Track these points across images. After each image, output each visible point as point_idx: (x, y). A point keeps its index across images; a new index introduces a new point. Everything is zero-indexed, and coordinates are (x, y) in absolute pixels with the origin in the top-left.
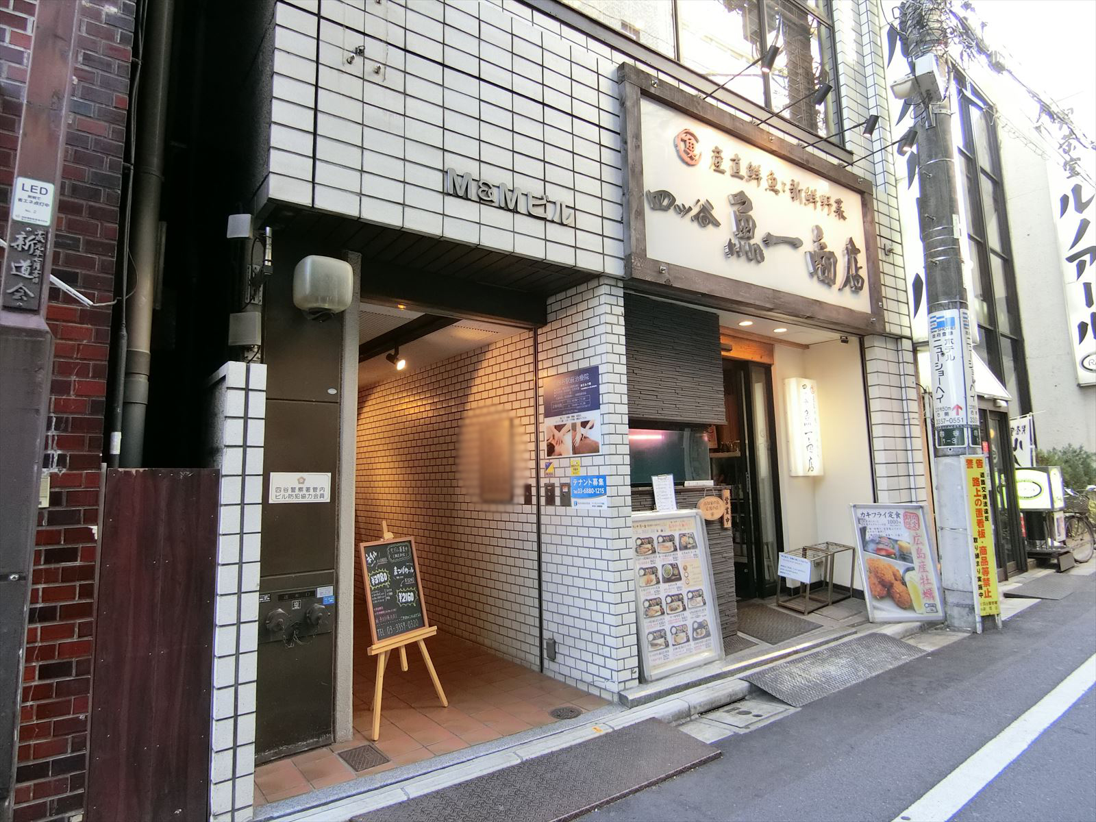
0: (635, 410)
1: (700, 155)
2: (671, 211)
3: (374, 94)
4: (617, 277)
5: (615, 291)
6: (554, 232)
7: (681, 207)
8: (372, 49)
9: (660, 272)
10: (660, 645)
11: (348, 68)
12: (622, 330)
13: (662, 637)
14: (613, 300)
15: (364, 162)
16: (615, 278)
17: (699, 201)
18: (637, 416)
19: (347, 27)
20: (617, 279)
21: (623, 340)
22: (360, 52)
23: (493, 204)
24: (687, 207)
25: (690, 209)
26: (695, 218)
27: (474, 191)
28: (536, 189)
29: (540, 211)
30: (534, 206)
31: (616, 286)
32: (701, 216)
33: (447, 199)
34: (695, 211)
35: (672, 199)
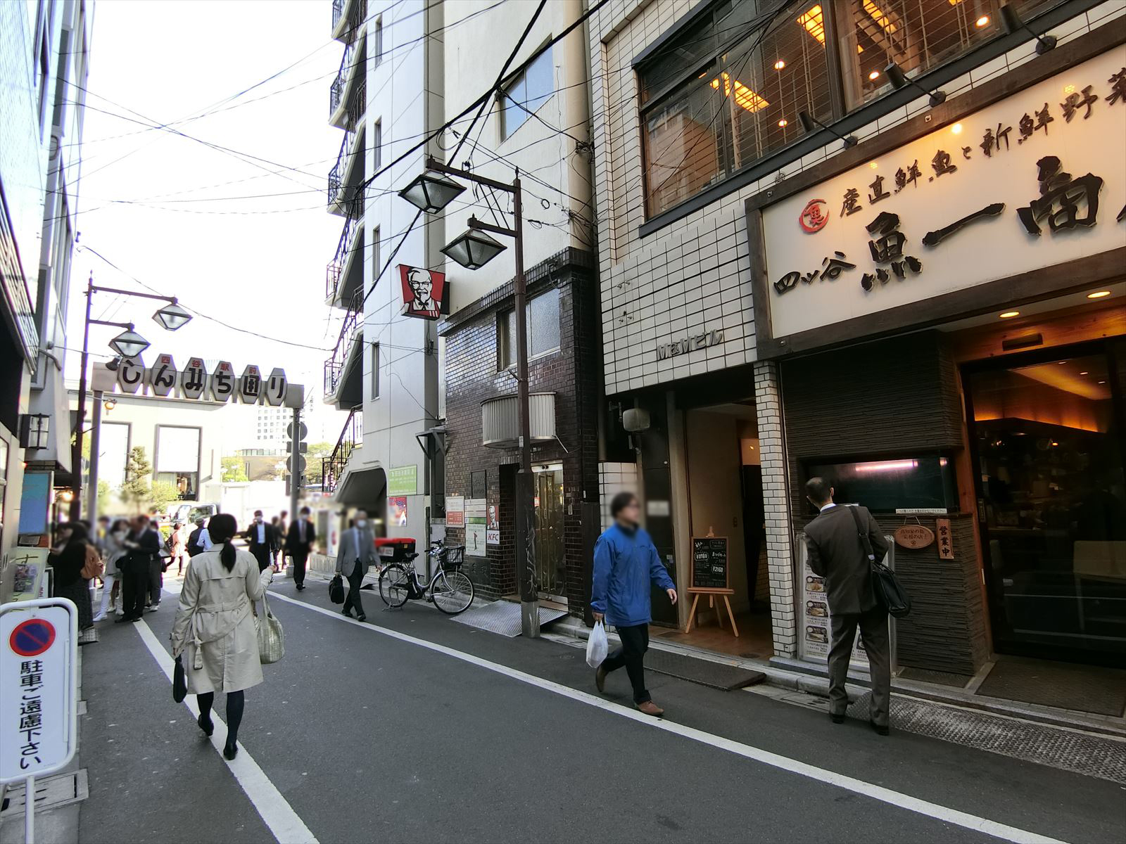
1: (828, 214)
2: (799, 285)
3: (631, 329)
6: (713, 352)
7: (807, 277)
8: (629, 308)
9: (781, 346)
10: (819, 639)
11: (623, 324)
13: (822, 634)
17: (826, 259)
19: (621, 306)
20: (761, 361)
22: (625, 313)
23: (679, 354)
24: (812, 274)
25: (817, 272)
26: (822, 278)
27: (668, 353)
28: (698, 331)
29: (703, 343)
30: (698, 343)
31: (764, 366)
32: (831, 271)
33: (659, 362)
34: (822, 270)
35: (797, 274)
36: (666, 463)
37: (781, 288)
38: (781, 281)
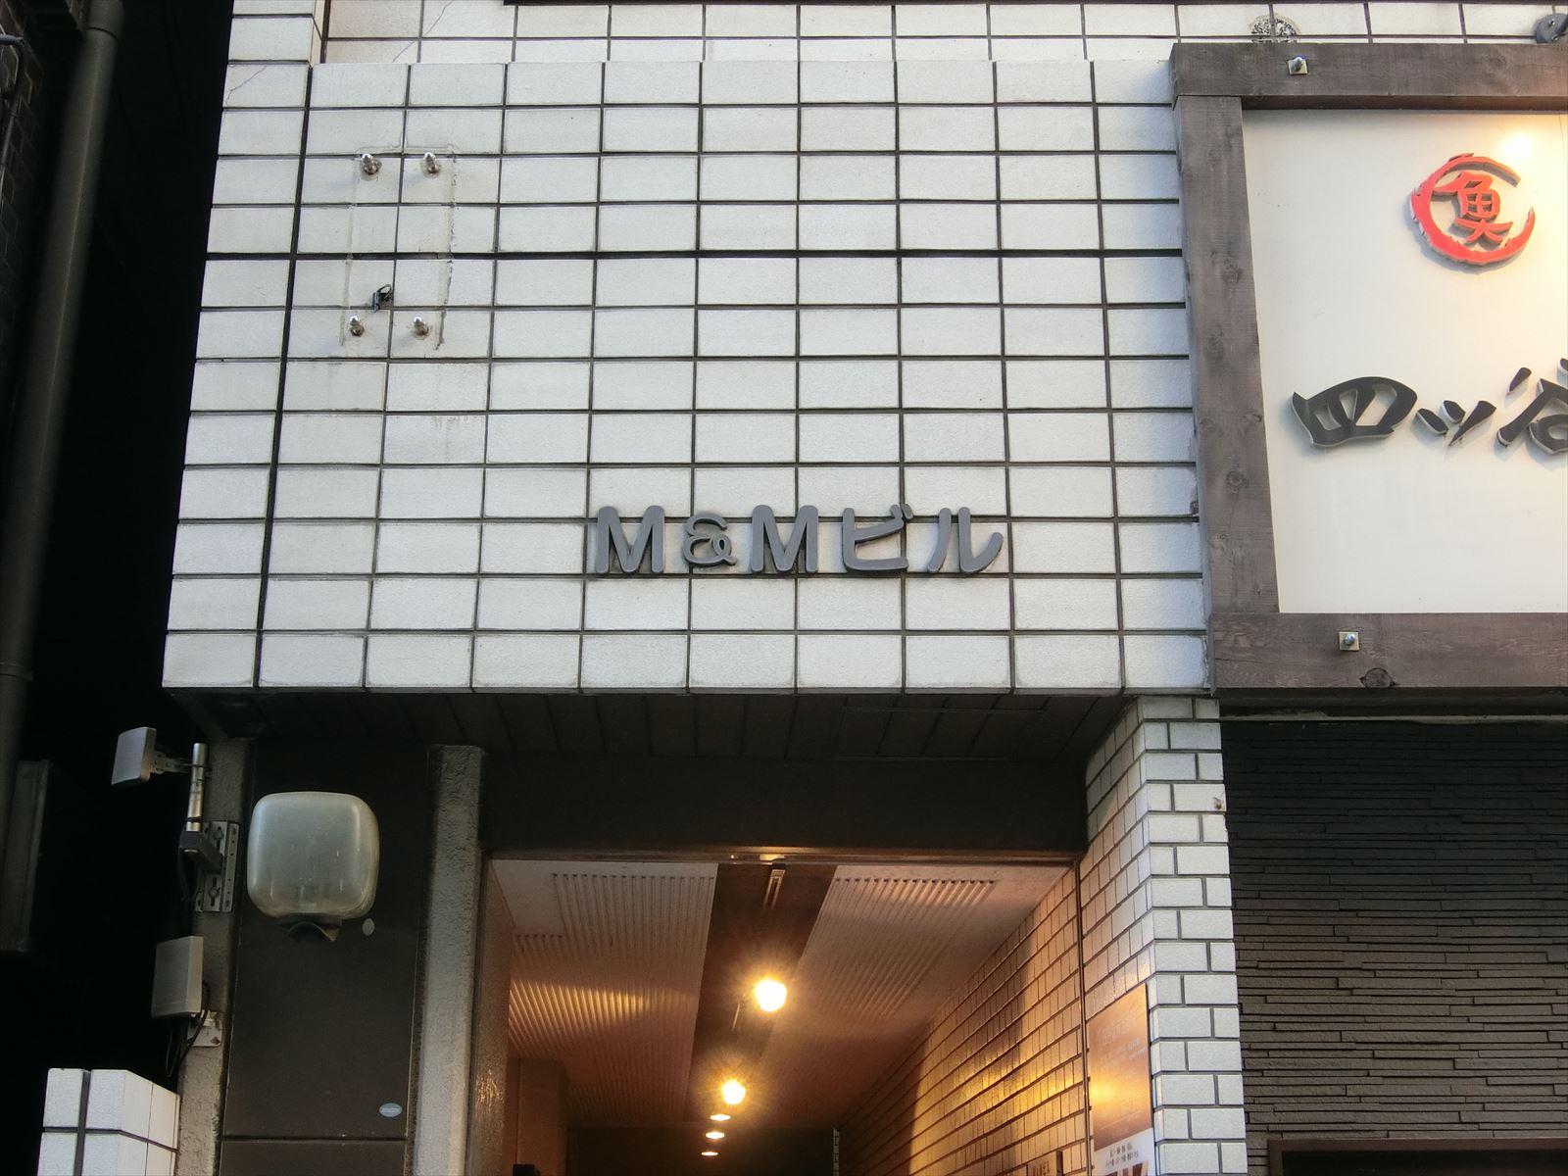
0: (1350, 1117)
1: (1531, 221)
2: (1404, 435)
3: (413, 386)
4: (1187, 691)
5: (1182, 736)
6: (932, 603)
7: (1445, 416)
8: (415, 283)
9: (1343, 652)
11: (355, 347)
12: (1219, 860)
14: (1182, 766)
15: (380, 554)
16: (1186, 696)
17: (1523, 374)
18: (1364, 1135)
19: (357, 256)
20: (1193, 696)
21: (1222, 891)
22: (384, 300)
23: (732, 570)
24: (1468, 407)
25: (1484, 410)
26: (1509, 434)
27: (671, 549)
28: (874, 495)
29: (885, 552)
30: (860, 543)
31: (1194, 720)
32: (1547, 422)
33: (595, 589)
34: (1508, 411)
35: (1404, 398)
36: (390, 1110)
37: (1329, 423)
38: (1329, 399)
